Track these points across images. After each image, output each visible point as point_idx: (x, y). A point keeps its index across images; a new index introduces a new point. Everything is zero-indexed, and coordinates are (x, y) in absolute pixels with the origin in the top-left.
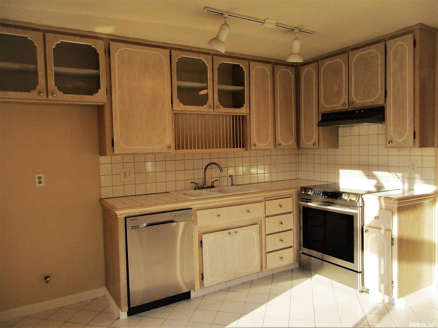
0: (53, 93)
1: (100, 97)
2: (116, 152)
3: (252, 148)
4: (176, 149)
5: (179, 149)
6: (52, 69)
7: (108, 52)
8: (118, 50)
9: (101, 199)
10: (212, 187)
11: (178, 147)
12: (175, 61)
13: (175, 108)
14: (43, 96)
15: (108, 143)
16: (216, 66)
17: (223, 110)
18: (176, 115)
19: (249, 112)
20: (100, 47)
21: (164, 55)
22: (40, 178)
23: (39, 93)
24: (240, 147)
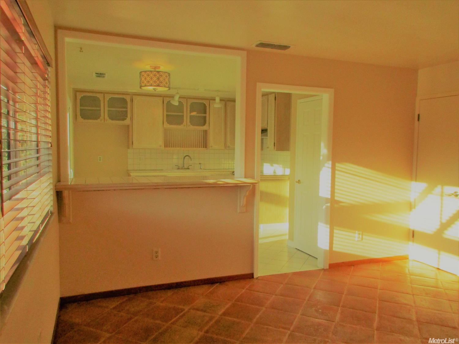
0: (107, 120)
1: (127, 122)
2: (134, 147)
3: (210, 148)
4: (165, 147)
5: (167, 147)
6: (107, 109)
7: (132, 100)
8: (136, 99)
9: (128, 170)
10: (188, 169)
11: (166, 146)
12: (165, 102)
13: (165, 126)
14: (103, 121)
15: (131, 142)
16: (189, 104)
17: (192, 127)
18: (165, 131)
19: (208, 128)
20: (128, 98)
21: (160, 100)
22: (100, 158)
23: (101, 120)
24: (204, 147)
